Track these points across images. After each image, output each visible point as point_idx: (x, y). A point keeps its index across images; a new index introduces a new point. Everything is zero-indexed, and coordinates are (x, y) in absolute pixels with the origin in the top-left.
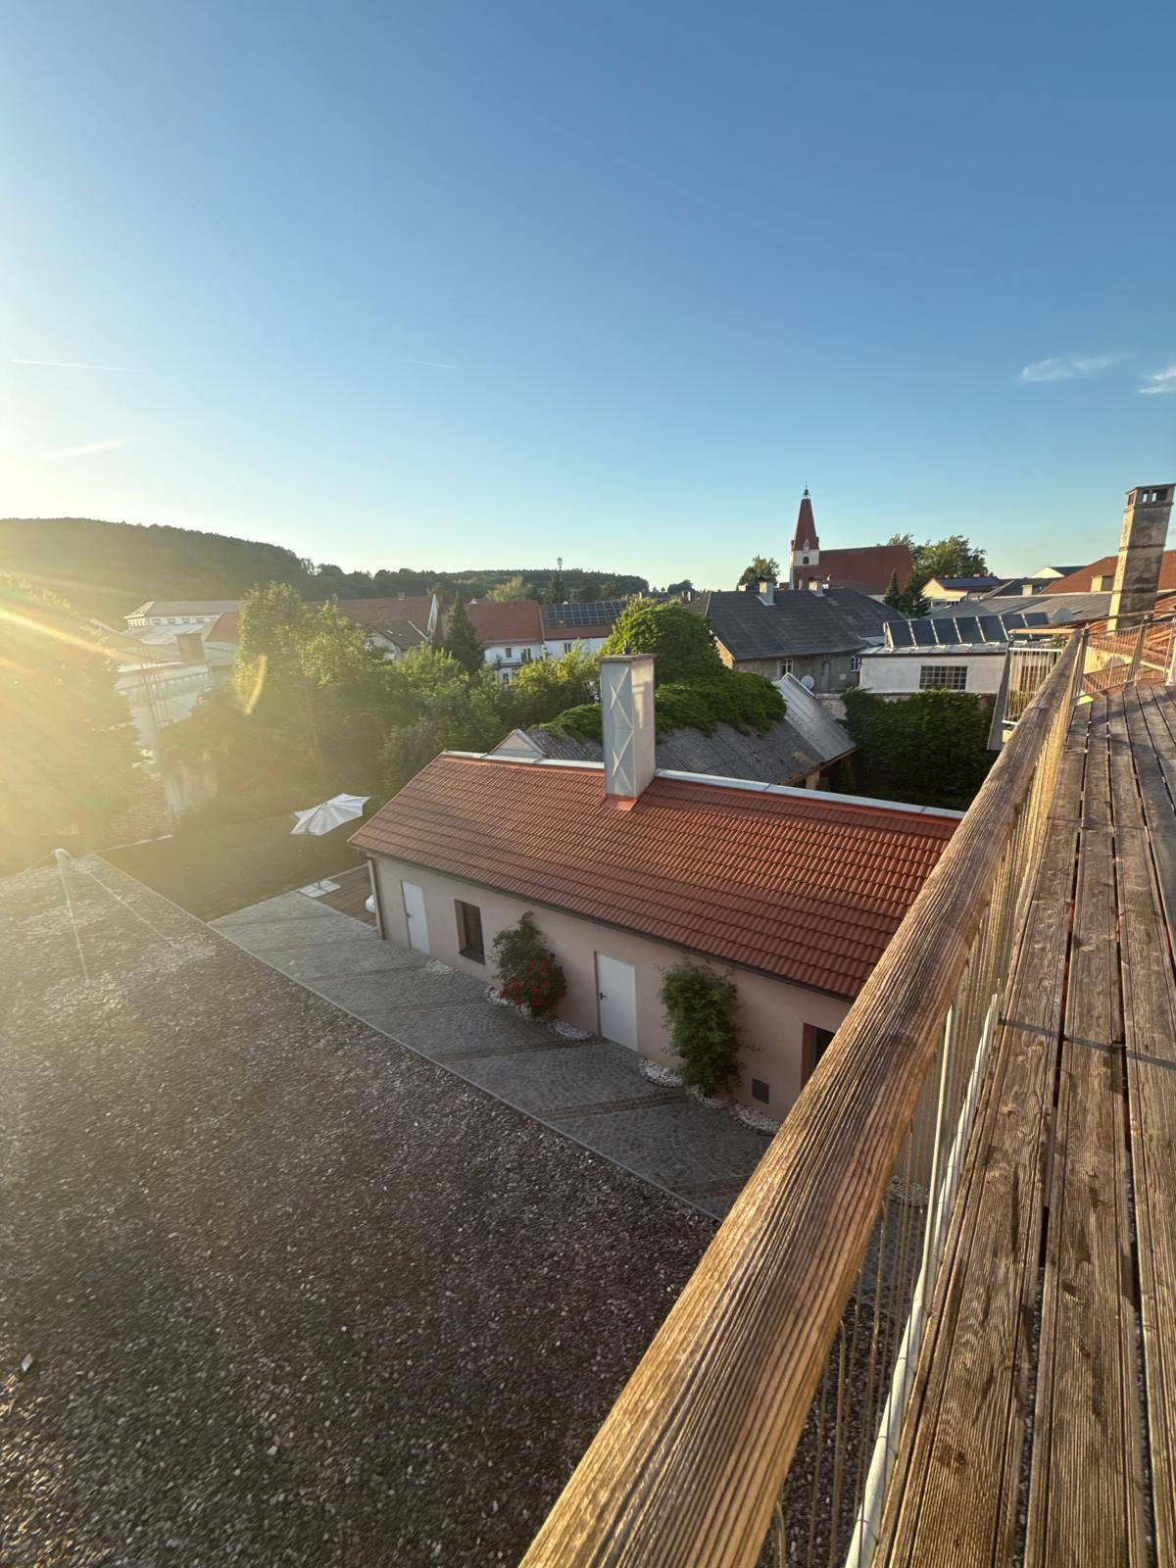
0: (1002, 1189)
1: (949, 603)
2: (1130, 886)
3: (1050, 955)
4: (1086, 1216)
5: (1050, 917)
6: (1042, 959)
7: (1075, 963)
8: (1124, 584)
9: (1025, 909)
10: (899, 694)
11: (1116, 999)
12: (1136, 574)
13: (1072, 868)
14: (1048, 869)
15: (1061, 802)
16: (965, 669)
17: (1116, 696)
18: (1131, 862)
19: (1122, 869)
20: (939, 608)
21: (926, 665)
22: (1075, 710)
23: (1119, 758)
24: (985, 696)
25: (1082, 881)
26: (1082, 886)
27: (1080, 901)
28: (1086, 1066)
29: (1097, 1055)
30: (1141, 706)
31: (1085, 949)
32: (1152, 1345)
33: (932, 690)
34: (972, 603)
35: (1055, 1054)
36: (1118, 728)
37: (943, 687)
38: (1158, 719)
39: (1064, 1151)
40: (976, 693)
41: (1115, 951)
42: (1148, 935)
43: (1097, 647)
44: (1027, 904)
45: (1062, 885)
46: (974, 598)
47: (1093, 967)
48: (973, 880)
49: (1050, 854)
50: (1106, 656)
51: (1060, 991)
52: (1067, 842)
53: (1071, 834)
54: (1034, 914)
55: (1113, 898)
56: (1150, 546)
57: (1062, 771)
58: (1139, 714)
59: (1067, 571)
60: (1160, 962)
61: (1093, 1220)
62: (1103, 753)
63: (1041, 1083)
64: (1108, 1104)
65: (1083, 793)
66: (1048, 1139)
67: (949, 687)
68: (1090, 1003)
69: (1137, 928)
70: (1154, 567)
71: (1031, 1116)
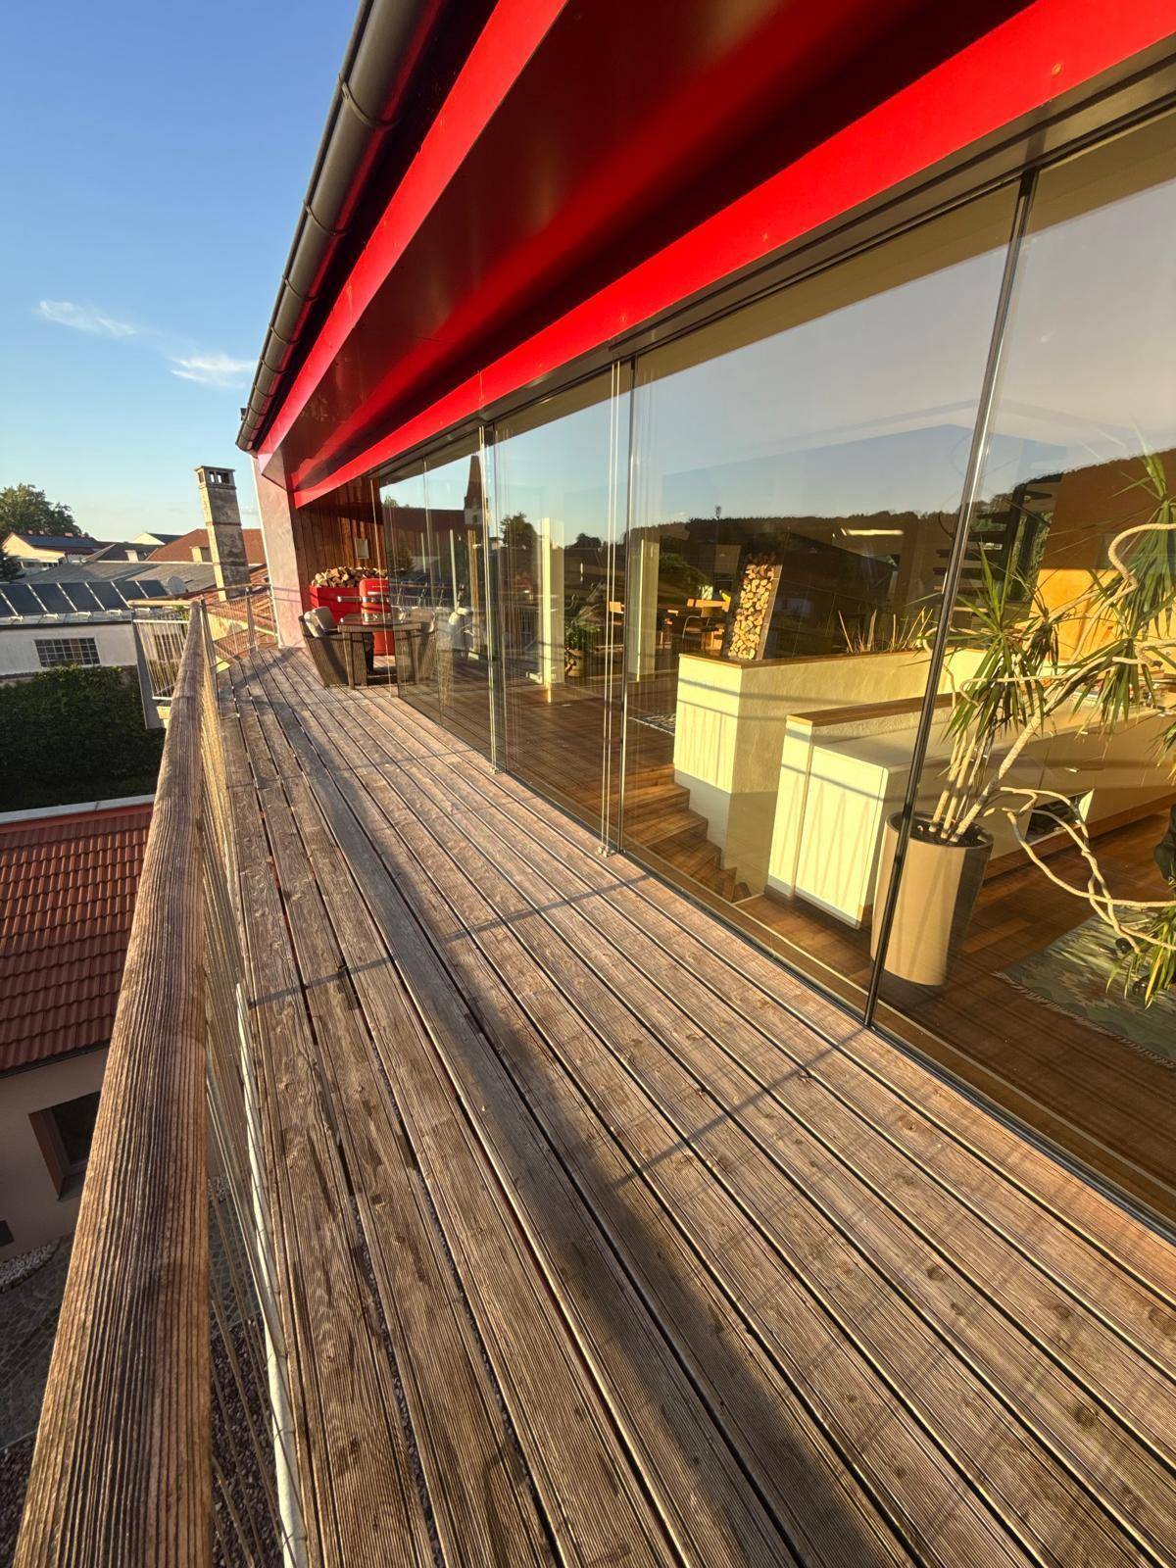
0: (303, 1163)
1: (45, 564)
2: (308, 829)
3: (271, 918)
4: (367, 1126)
5: (259, 881)
6: (266, 924)
7: (291, 915)
8: (220, 557)
9: (237, 886)
10: (15, 676)
11: (329, 930)
12: (227, 549)
13: (262, 829)
14: (242, 838)
15: (233, 769)
16: (92, 640)
17: (246, 660)
18: (302, 808)
19: (298, 816)
20: (34, 570)
21: (40, 638)
22: (217, 678)
23: (265, 717)
24: (125, 669)
25: (273, 838)
26: (274, 843)
27: (278, 858)
28: (328, 1001)
29: (331, 986)
30: (267, 668)
31: (294, 898)
32: (433, 1187)
33: (60, 668)
34: (74, 565)
35: (303, 1007)
36: (257, 690)
37: (72, 662)
38: (281, 678)
39: (336, 1087)
40: (115, 665)
41: (315, 890)
42: (334, 866)
43: (217, 614)
44: (236, 879)
45: (258, 848)
46: (75, 560)
47: (305, 912)
48: (180, 948)
49: (239, 821)
50: (227, 623)
51: (289, 947)
52: (250, 806)
53: (252, 797)
54: (245, 886)
55: (300, 844)
56: (230, 524)
57: (225, 739)
58: (267, 676)
59: (167, 539)
60: (346, 883)
61: (373, 1128)
62: (252, 717)
63: (301, 1042)
64: (351, 1023)
65: (248, 755)
66: (323, 1087)
67: (80, 662)
68: (313, 945)
69: (323, 863)
70: (239, 543)
71: (304, 1077)
